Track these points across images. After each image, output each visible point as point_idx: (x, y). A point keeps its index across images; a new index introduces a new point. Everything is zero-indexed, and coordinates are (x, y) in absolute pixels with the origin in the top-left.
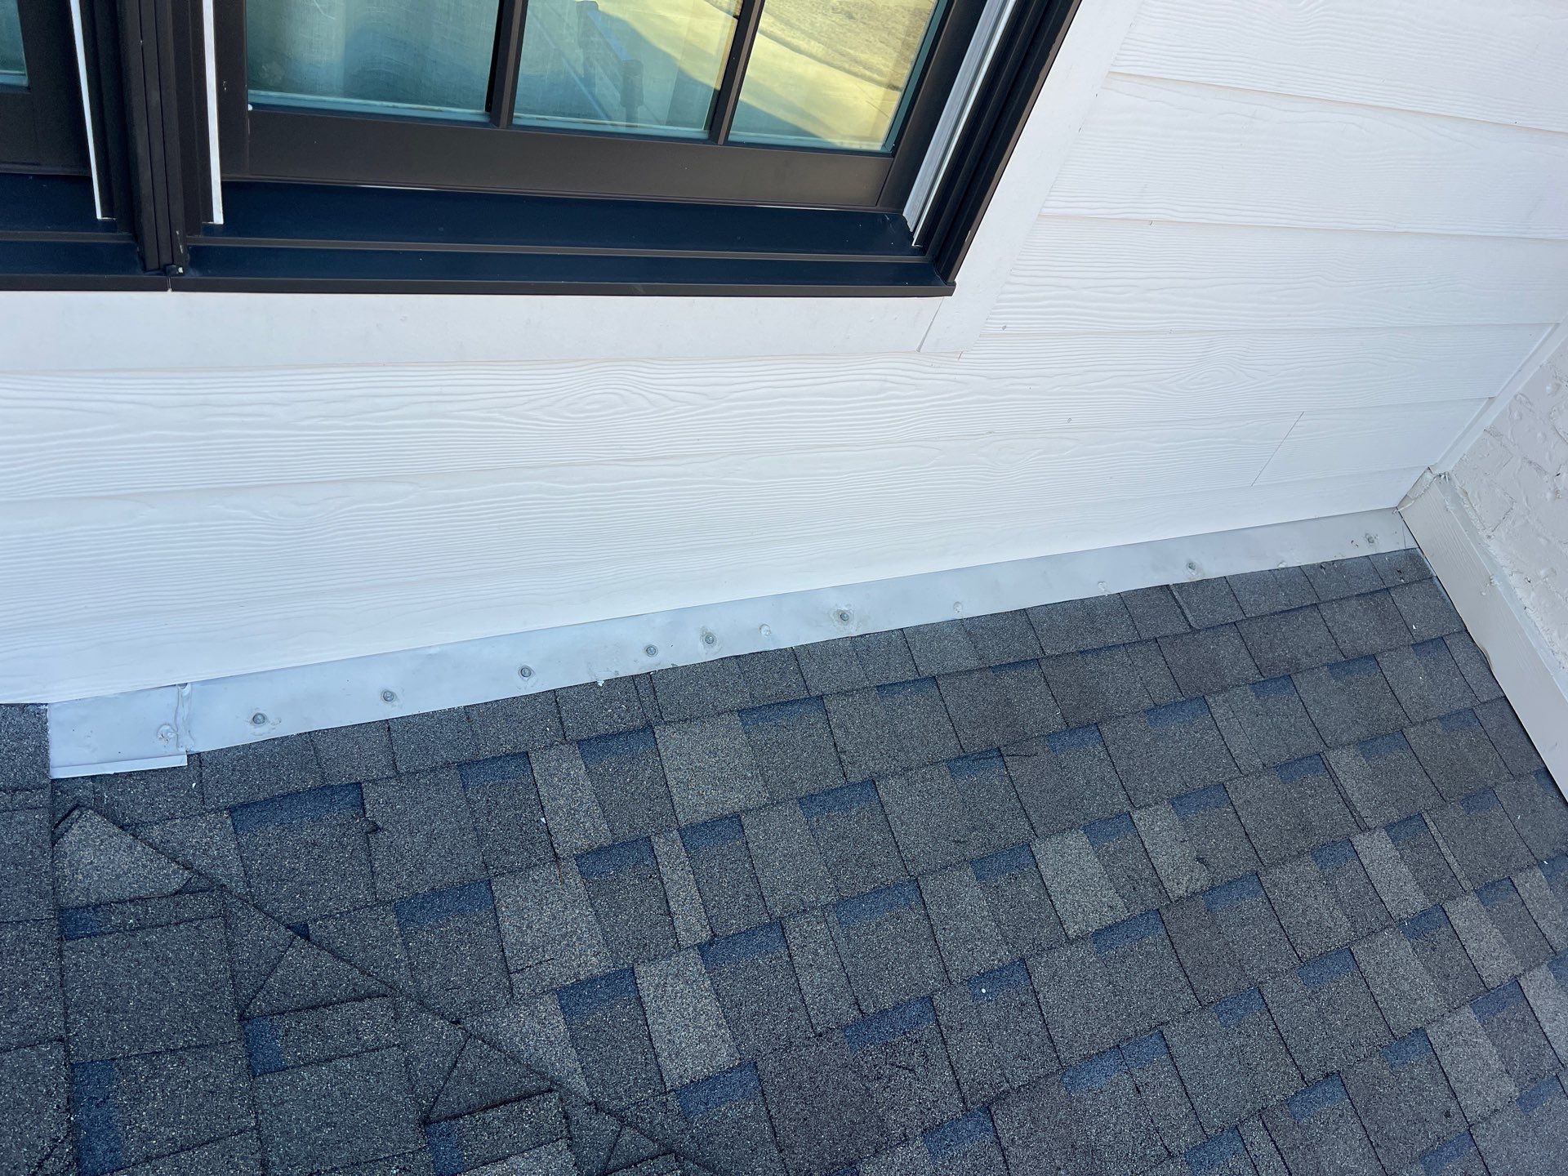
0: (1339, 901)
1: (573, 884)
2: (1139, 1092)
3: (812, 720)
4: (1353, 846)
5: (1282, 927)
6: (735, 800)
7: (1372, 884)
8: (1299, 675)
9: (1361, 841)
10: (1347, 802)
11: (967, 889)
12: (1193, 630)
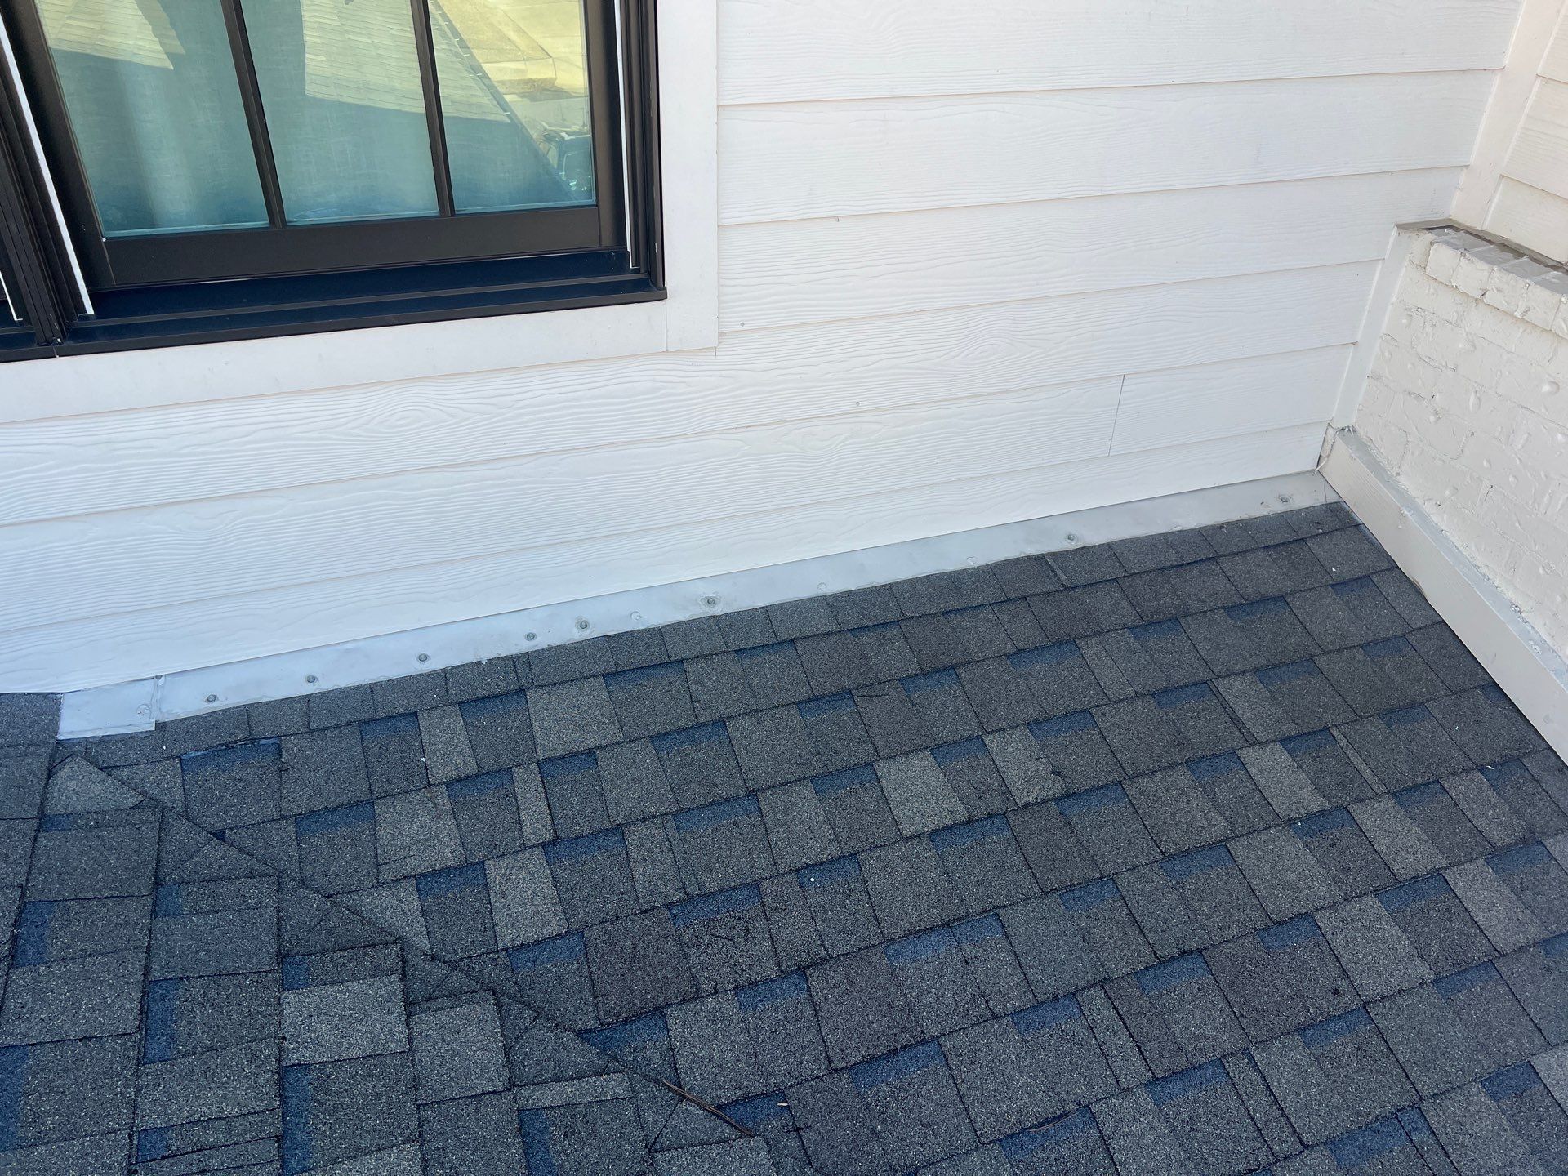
0: (1215, 804)
1: (441, 803)
2: (967, 963)
3: (672, 679)
4: (1239, 758)
5: (1146, 828)
6: (592, 740)
7: (1260, 790)
8: (1189, 619)
9: (1249, 755)
10: (1236, 721)
11: (806, 800)
12: (1066, 588)
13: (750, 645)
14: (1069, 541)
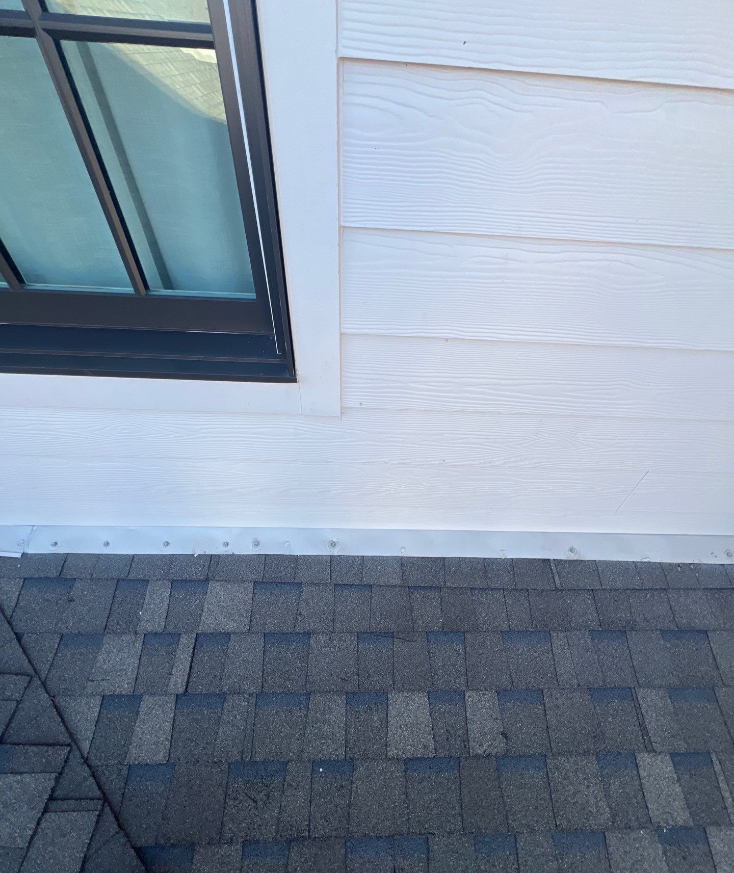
0: (607, 796)
1: (137, 647)
3: (291, 595)
4: (636, 760)
5: (551, 799)
6: (231, 626)
7: (643, 792)
8: (633, 633)
9: (644, 758)
10: (643, 727)
11: (338, 708)
12: (557, 590)
13: (345, 582)
14: (570, 552)
